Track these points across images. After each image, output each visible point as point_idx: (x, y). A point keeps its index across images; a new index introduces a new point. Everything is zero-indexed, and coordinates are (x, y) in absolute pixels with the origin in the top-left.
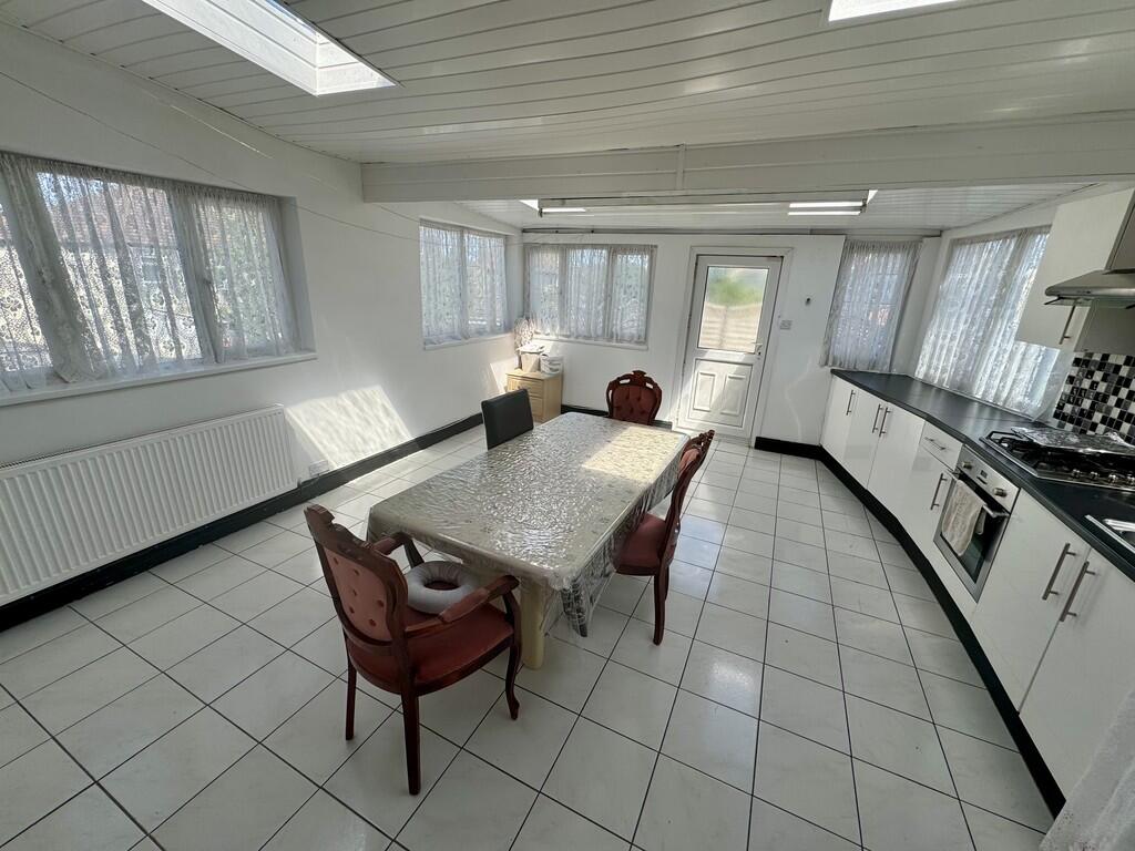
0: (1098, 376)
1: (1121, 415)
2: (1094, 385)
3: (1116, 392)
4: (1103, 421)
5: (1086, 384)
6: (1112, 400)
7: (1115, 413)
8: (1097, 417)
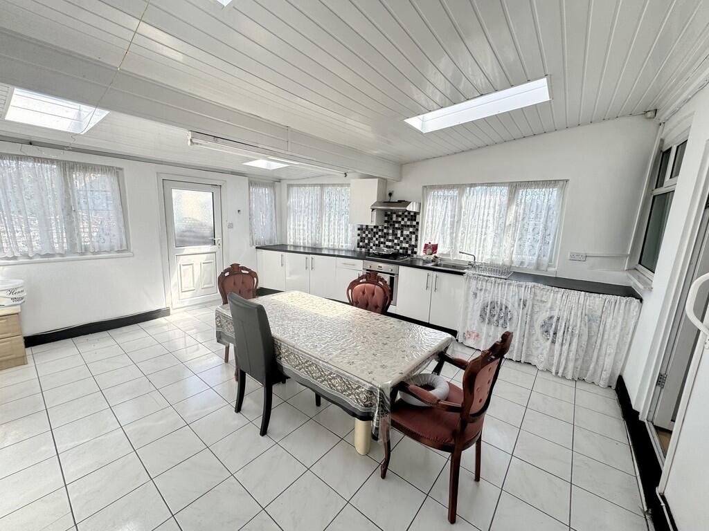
0: (367, 232)
1: (379, 242)
2: (367, 235)
3: (374, 236)
4: (374, 245)
5: (364, 235)
6: (374, 239)
7: (377, 242)
8: (372, 245)
